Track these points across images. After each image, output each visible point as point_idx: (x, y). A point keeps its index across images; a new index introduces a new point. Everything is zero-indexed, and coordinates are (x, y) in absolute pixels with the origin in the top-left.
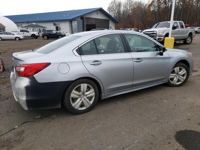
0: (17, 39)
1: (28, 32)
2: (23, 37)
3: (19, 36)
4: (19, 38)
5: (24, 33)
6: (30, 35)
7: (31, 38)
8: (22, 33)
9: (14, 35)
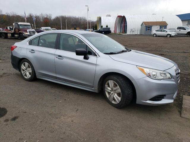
0: (168, 36)
1: (185, 29)
2: (175, 35)
3: (170, 34)
4: (170, 35)
5: (180, 30)
6: (186, 33)
7: (186, 36)
8: (179, 30)
9: (167, 32)
